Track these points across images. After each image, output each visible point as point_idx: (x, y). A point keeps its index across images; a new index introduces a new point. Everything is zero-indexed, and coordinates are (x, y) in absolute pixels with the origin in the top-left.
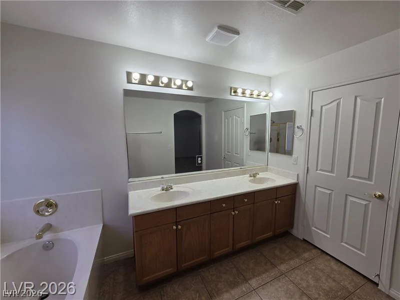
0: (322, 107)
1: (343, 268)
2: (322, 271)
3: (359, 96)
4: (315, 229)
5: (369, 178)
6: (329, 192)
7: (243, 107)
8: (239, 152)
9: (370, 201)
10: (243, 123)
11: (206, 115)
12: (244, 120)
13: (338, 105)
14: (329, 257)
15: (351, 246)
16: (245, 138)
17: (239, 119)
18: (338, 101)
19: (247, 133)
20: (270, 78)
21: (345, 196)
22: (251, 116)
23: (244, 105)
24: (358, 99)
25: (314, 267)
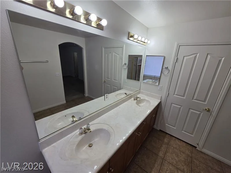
0: (184, 57)
1: (182, 143)
2: (176, 148)
3: (209, 54)
4: (168, 125)
5: (205, 101)
6: (179, 107)
7: (122, 48)
8: (117, 79)
9: (202, 112)
10: (122, 59)
11: (86, 48)
12: (123, 57)
13: (195, 57)
14: (174, 138)
15: (187, 132)
16: (123, 70)
17: (118, 55)
18: (195, 55)
19: (126, 67)
20: (148, 28)
21: (188, 109)
22: (129, 56)
23: (123, 46)
24: (209, 55)
25: (172, 148)
